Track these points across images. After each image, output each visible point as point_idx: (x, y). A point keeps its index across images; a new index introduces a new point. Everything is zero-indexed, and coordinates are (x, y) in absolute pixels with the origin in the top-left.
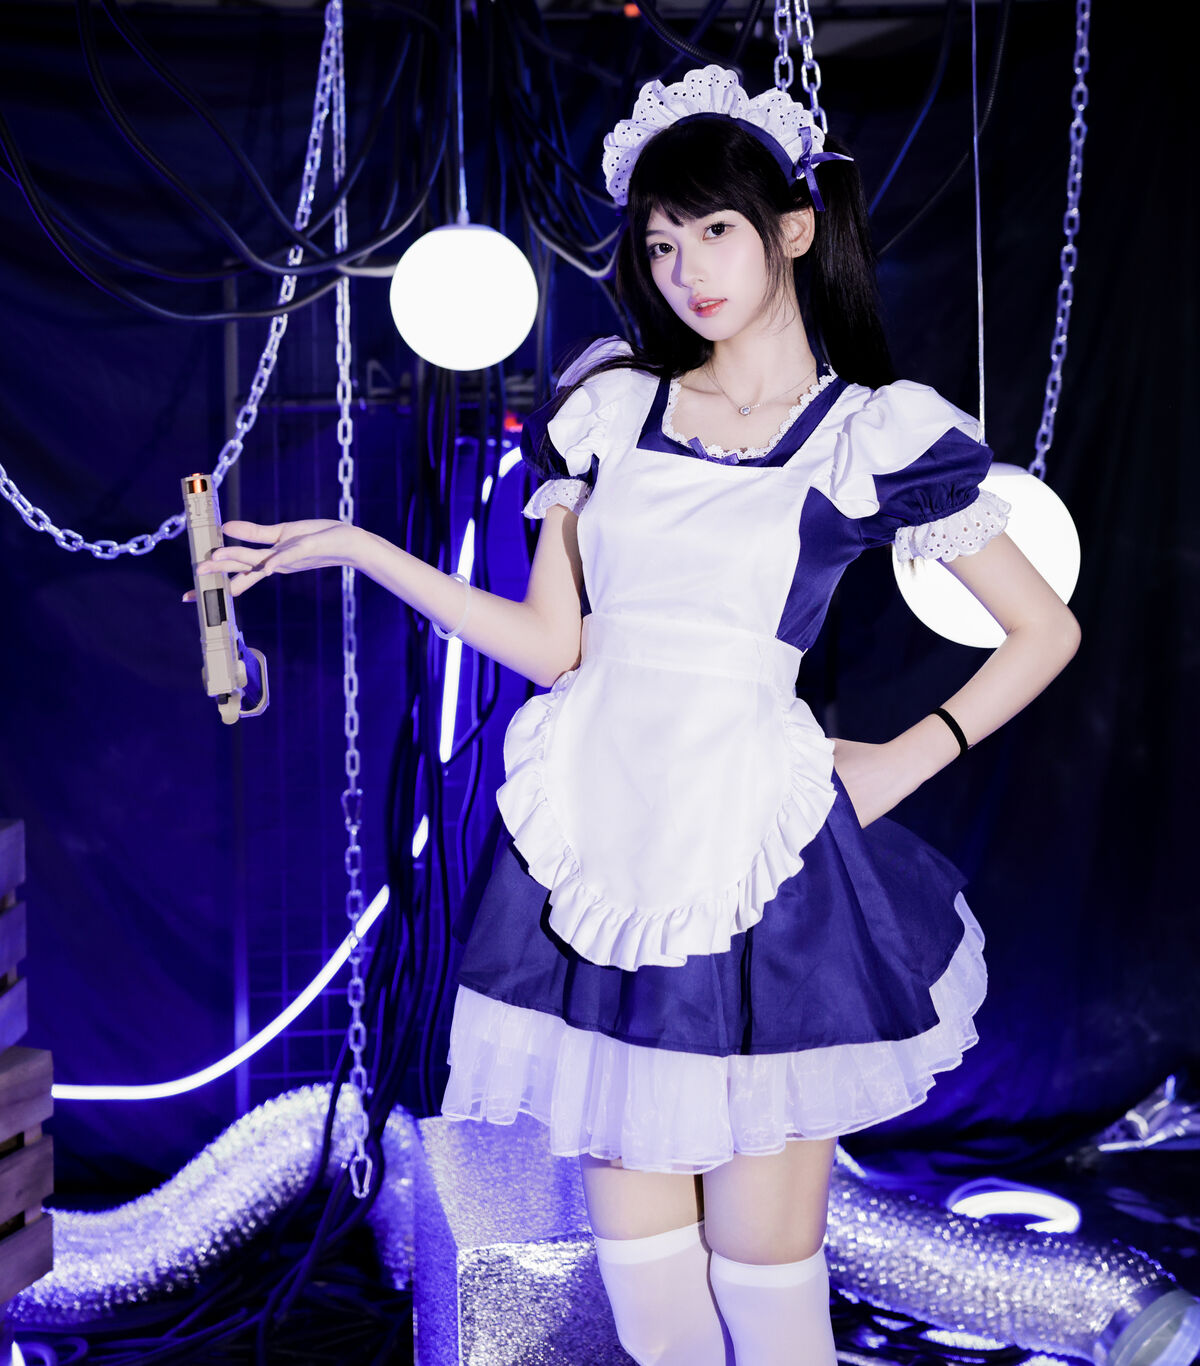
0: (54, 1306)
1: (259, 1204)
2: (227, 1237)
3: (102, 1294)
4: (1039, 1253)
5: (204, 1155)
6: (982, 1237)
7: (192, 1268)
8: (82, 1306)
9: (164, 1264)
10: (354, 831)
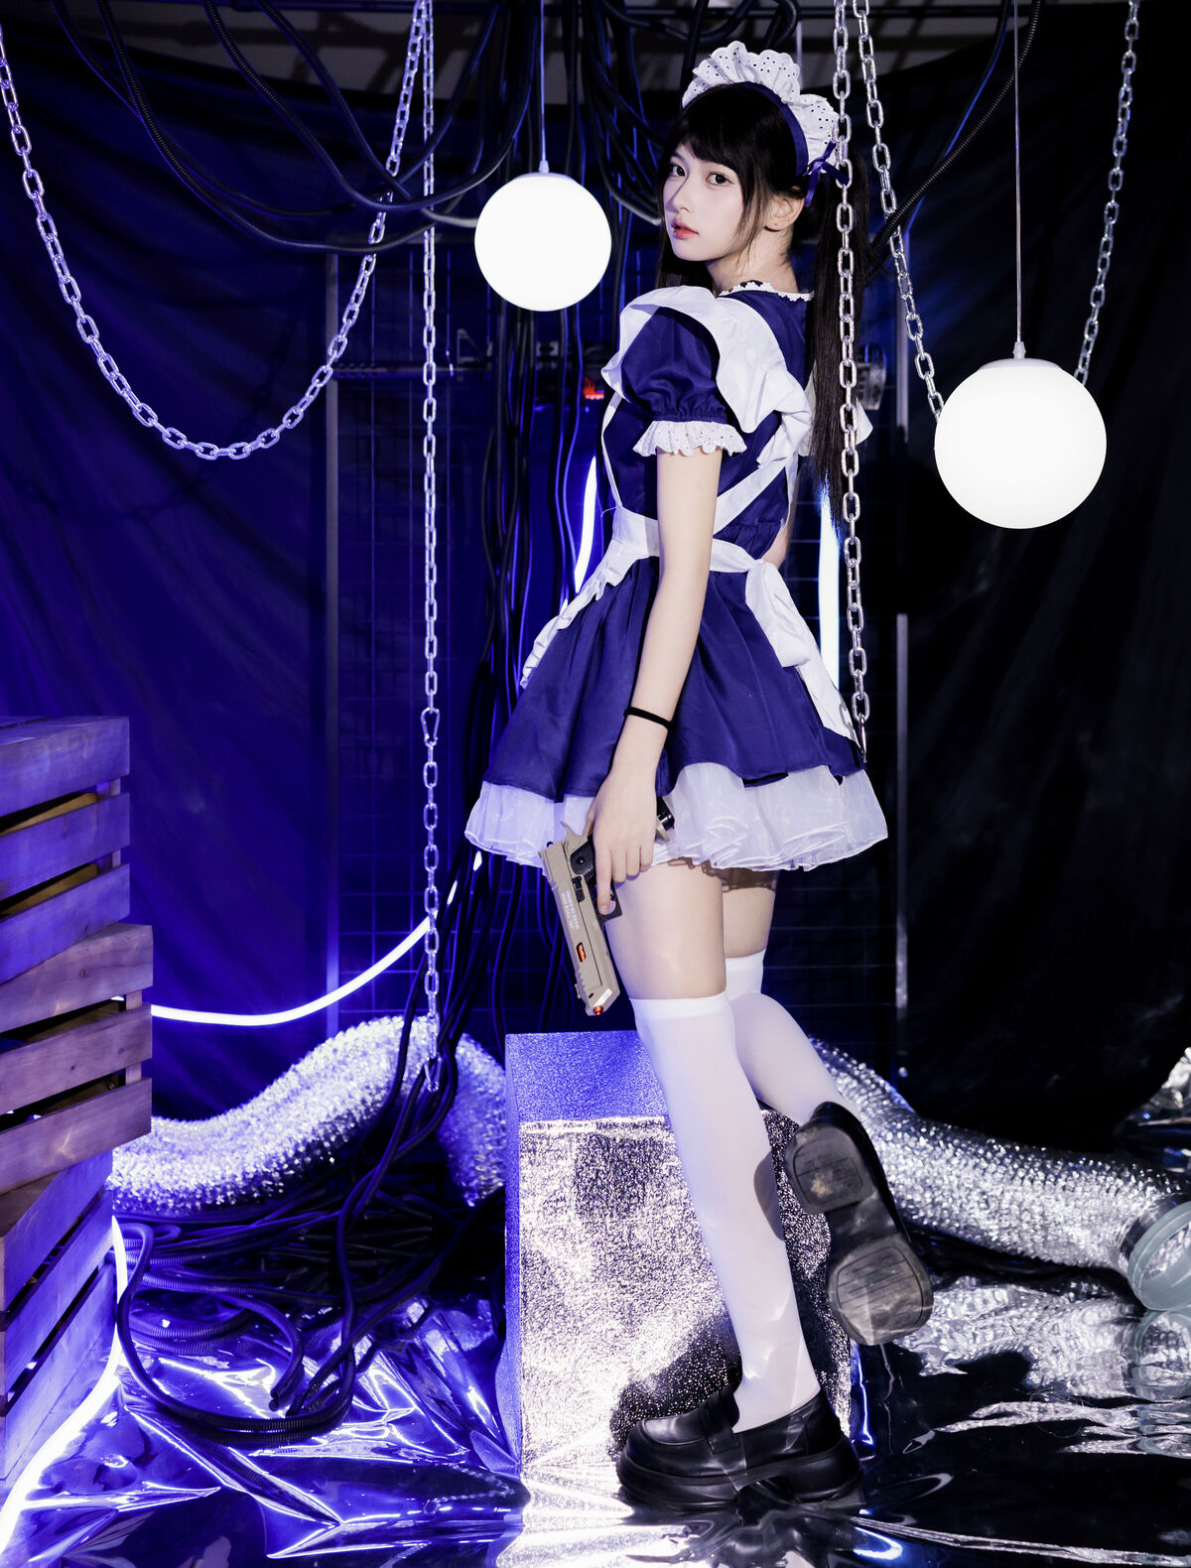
0: (149, 1201)
1: (339, 1118)
2: (310, 1147)
3: (194, 1193)
4: (1074, 1169)
5: (290, 1072)
6: (1022, 1157)
7: (276, 1175)
8: (175, 1203)
9: (251, 1170)
10: (431, 746)
